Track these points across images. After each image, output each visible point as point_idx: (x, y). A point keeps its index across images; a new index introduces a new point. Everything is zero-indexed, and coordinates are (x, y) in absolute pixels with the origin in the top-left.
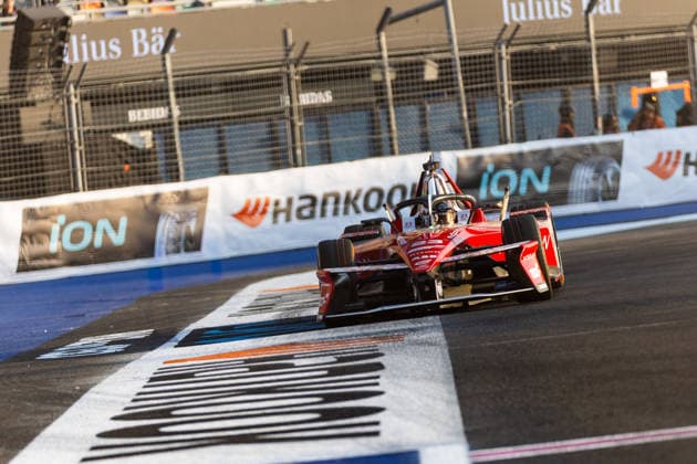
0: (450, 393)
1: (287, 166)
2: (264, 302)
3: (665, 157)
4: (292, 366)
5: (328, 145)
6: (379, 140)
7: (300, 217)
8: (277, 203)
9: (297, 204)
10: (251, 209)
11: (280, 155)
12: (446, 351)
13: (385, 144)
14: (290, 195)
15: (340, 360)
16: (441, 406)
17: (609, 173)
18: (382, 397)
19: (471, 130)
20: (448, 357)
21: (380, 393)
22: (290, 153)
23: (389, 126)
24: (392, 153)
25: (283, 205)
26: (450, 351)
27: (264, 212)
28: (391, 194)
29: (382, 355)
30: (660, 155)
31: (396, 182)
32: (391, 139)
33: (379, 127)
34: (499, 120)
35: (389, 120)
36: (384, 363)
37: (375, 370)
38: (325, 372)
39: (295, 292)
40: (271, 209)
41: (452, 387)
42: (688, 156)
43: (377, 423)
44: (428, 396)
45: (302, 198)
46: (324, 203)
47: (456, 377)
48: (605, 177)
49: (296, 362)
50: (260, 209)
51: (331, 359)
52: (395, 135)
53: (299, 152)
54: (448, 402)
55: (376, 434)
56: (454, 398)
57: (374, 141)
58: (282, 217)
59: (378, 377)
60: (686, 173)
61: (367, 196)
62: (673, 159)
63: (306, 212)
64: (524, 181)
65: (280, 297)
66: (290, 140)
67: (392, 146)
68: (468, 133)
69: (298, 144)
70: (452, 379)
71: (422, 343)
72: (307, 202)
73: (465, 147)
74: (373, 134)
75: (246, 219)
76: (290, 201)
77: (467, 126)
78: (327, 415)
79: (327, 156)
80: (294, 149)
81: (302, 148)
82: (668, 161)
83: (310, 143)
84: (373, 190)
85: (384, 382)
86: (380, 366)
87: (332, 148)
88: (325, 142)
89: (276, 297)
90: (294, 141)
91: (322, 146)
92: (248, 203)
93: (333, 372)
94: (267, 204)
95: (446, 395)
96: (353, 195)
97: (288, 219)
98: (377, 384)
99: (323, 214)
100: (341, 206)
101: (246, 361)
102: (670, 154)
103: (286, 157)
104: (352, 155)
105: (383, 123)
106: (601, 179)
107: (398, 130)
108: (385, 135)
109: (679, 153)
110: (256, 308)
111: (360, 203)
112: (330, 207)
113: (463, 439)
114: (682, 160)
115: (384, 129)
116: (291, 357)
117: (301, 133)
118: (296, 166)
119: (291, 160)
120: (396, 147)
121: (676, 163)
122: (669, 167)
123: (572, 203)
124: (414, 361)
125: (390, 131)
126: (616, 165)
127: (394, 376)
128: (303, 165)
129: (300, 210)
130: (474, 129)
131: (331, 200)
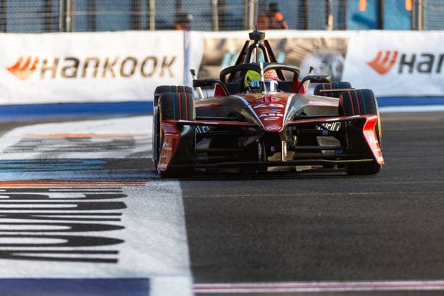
0: (181, 233)
1: (57, 30)
2: (26, 144)
3: (384, 56)
4: (47, 198)
5: (94, 16)
6: (138, 16)
7: (64, 75)
8: (45, 62)
9: (62, 64)
10: (22, 64)
11: (52, 20)
12: (180, 198)
13: (143, 20)
14: (57, 56)
15: (88, 197)
16: (171, 243)
18: (123, 231)
19: (219, 15)
20: (181, 203)
21: (121, 228)
22: (61, 20)
23: (148, 5)
24: (148, 28)
25: (50, 64)
26: (184, 198)
27: (34, 68)
28: (144, 64)
29: (125, 196)
30: (380, 54)
31: (150, 54)
32: (149, 16)
33: (139, 5)
34: (244, 9)
36: (127, 203)
37: (118, 208)
38: (75, 206)
39: (54, 139)
40: (40, 66)
41: (183, 229)
42: (404, 56)
43: (116, 252)
44: (162, 234)
45: (68, 59)
46: (86, 66)
47: (187, 221)
48: (331, 67)
49: (51, 195)
50: (30, 66)
51: (82, 195)
52: (153, 13)
53: (68, 20)
54: (178, 241)
55: (115, 261)
56: (184, 237)
57: (134, 16)
58: (48, 73)
59: (120, 214)
60: (400, 71)
61: (124, 63)
62: (391, 57)
63: (69, 72)
65: (40, 141)
66: (61, 8)
67: (148, 22)
68: (216, 18)
69: (68, 13)
70: (183, 222)
71: (161, 190)
72: (72, 63)
73: (212, 29)
74: (134, 10)
75: (18, 72)
76: (56, 61)
77: (216, 11)
78: (73, 241)
79: (92, 25)
80: (65, 17)
81: (71, 16)
82: (386, 59)
83: (79, 13)
84: (129, 58)
85: (125, 220)
86: (122, 206)
87: (97, 20)
88: (91, 13)
89: (37, 141)
90: (65, 10)
91: (89, 16)
92: (21, 59)
93: (81, 206)
94: (36, 62)
95: (177, 235)
96: (111, 62)
97: (54, 76)
98: (119, 220)
99: (84, 74)
100: (101, 69)
101: (8, 190)
102: (388, 53)
103: (57, 23)
105: (143, 2)
106: (327, 69)
107: (157, 9)
108: (143, 13)
109: (396, 53)
110: (20, 147)
111: (117, 68)
112: (90, 69)
113: (188, 272)
114: (398, 59)
115: (143, 7)
116: (47, 190)
117: (72, 4)
118: (65, 31)
119: (61, 26)
120: (153, 24)
121: (393, 62)
122: (387, 65)
124: (152, 203)
125: (148, 9)
126: (340, 58)
127: (134, 214)
128: (71, 31)
129: (64, 69)
130: (221, 15)
131: (92, 64)
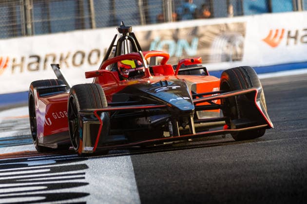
0: (132, 184)
1: (21, 35)
2: (6, 125)
3: (274, 33)
4: (27, 165)
5: (49, 22)
6: (83, 20)
7: (30, 69)
8: (14, 60)
9: (28, 61)
11: (16, 28)
13: (87, 23)
14: (23, 55)
15: (58, 162)
16: (126, 192)
17: (237, 43)
18: (88, 186)
19: (144, 13)
21: (86, 184)
22: (23, 27)
23: (90, 10)
24: (91, 27)
25: (18, 61)
27: (6, 66)
28: (90, 55)
29: (86, 159)
30: (271, 32)
31: (94, 47)
32: (90, 19)
33: (83, 11)
34: (162, 7)
35: (89, 6)
36: (88, 165)
37: (82, 169)
38: (49, 170)
40: (10, 64)
41: (134, 180)
42: (289, 33)
45: (32, 57)
46: (46, 61)
47: (136, 175)
48: (234, 46)
49: (30, 164)
50: (3, 64)
51: (52, 161)
52: (93, 16)
53: (29, 26)
54: (131, 190)
56: (135, 187)
57: (79, 20)
58: (17, 69)
59: (84, 173)
60: (288, 44)
61: (74, 56)
62: (280, 34)
63: (34, 67)
64: (180, 48)
65: (16, 121)
66: (23, 19)
67: (91, 24)
68: (142, 16)
69: (29, 21)
70: (133, 175)
72: (35, 60)
74: (78, 15)
76: (23, 59)
77: (141, 11)
78: (50, 197)
79: (47, 29)
80: (26, 25)
81: (31, 24)
82: (276, 35)
83: (37, 21)
84: (78, 52)
86: (85, 167)
87: (52, 24)
88: (46, 20)
89: (14, 122)
90: (26, 20)
91: (43, 23)
93: (53, 170)
94: (7, 61)
95: (129, 186)
96: (65, 56)
97: (21, 71)
98: (84, 178)
99: (45, 68)
100: (58, 62)
102: (277, 31)
103: (20, 30)
104: (64, 29)
105: (86, 8)
106: (232, 47)
107: (96, 13)
108: (86, 16)
109: (283, 31)
111: (70, 61)
112: (50, 63)
114: (286, 34)
115: (86, 12)
117: (31, 14)
118: (27, 35)
119: (24, 31)
120: (94, 24)
121: (281, 37)
122: (277, 40)
123: (212, 63)
125: (90, 13)
126: (241, 38)
127: (95, 173)
128: (32, 35)
129: (30, 64)
130: (146, 13)
131: (50, 58)
